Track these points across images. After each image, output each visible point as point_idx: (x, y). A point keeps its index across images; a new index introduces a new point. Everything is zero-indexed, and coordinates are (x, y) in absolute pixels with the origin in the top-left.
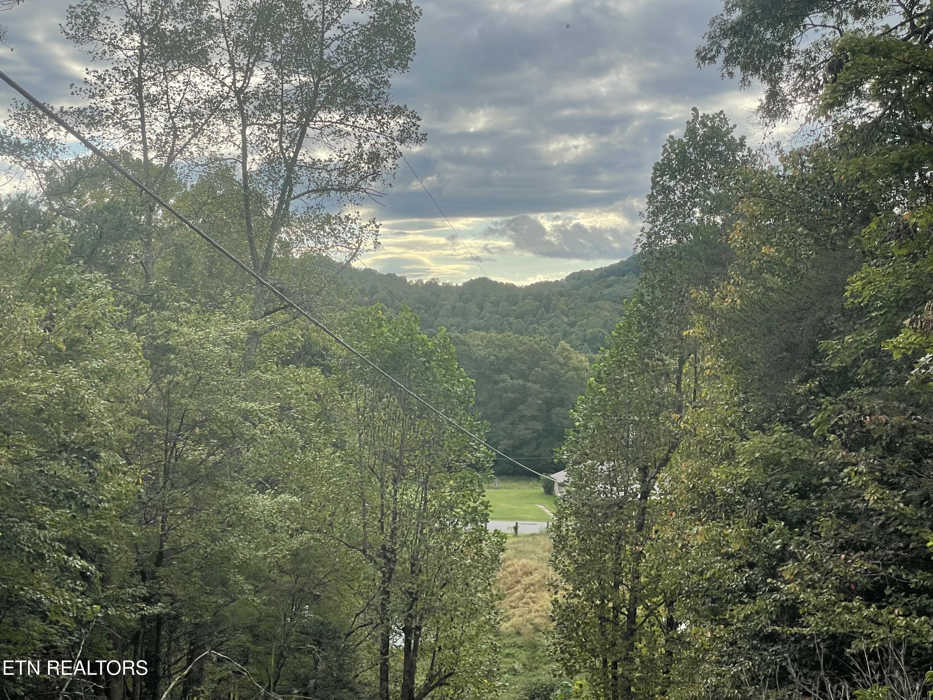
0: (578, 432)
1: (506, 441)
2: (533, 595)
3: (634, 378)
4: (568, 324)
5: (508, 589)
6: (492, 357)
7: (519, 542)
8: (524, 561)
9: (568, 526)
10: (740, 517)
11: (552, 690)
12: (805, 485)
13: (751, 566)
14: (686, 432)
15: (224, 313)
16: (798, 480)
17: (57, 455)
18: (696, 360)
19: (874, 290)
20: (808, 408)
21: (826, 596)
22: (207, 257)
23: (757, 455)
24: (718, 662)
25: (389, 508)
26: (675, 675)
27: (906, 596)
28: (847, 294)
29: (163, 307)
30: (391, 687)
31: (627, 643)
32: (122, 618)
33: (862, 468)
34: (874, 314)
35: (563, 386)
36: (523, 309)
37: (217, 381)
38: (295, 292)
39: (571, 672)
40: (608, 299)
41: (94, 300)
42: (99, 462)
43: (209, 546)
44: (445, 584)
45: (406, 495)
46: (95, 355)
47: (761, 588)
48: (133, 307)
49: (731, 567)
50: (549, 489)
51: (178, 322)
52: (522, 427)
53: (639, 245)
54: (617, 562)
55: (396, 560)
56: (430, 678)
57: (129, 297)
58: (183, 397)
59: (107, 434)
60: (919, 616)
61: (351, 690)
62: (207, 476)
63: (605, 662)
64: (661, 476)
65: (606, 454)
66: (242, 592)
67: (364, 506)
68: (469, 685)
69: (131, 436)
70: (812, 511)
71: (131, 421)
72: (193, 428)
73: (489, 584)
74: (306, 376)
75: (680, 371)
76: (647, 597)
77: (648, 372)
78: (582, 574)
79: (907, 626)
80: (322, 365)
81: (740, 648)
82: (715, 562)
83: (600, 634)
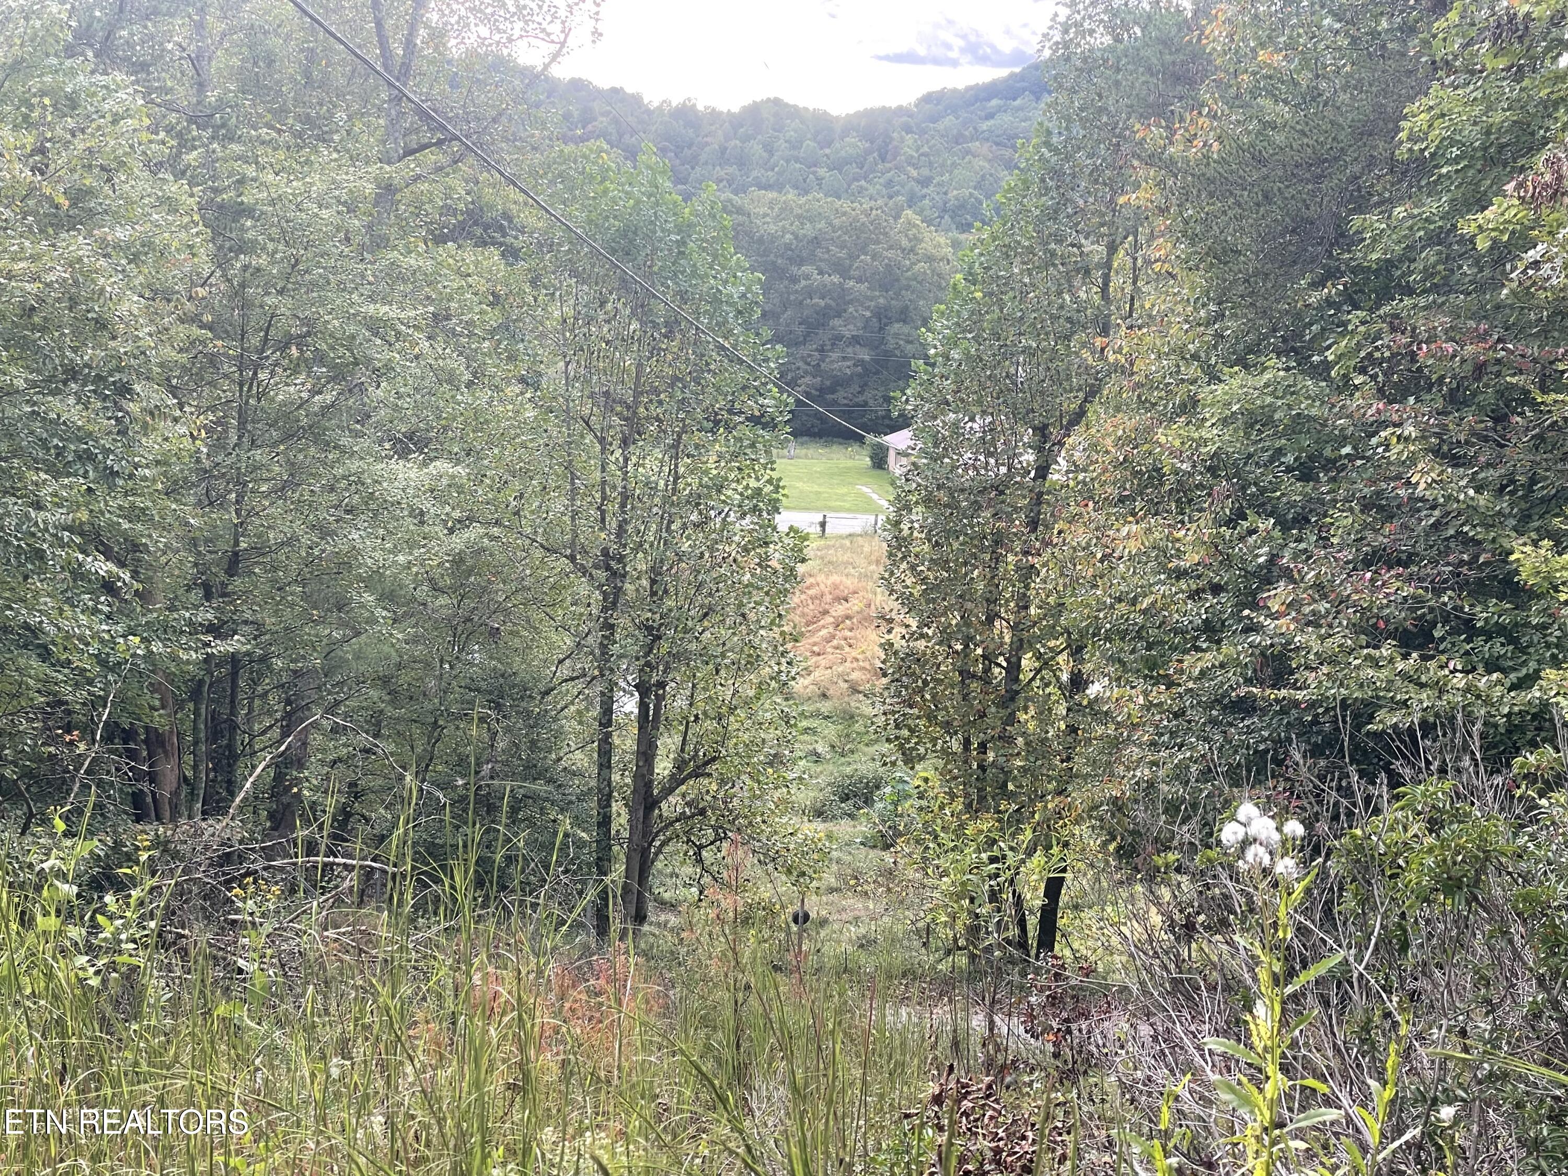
0: (933, 365)
1: (808, 380)
2: (849, 634)
3: (1030, 275)
4: (918, 182)
5: (808, 624)
6: (788, 236)
7: (828, 547)
8: (835, 578)
9: (912, 522)
10: (1201, 510)
11: (878, 787)
12: (1311, 458)
13: (1216, 589)
14: (1116, 368)
15: (336, 150)
16: (1301, 450)
17: (61, 386)
18: (1136, 246)
19: (1448, 128)
20: (1323, 329)
21: (1338, 639)
22: (302, 51)
23: (1235, 408)
24: (1153, 744)
25: (614, 487)
26: (1079, 764)
27: (1468, 640)
28: (1403, 135)
29: (231, 138)
30: (616, 777)
31: (1004, 713)
32: (174, 658)
33: (1409, 430)
34: (1444, 170)
35: (908, 288)
36: (843, 153)
37: (325, 268)
38: (457, 116)
39: (910, 759)
40: (987, 140)
41: (114, 122)
42: (132, 400)
43: (318, 544)
44: (706, 615)
45: (643, 466)
46: (118, 218)
47: (1231, 626)
48: (180, 135)
49: (1182, 591)
50: (879, 460)
51: (257, 163)
52: (834, 355)
53: (1048, 45)
54: (992, 582)
55: (626, 573)
56: (680, 765)
57: (173, 118)
58: (268, 294)
59: (143, 353)
60: (1489, 672)
61: (550, 781)
62: (311, 427)
63: (967, 743)
64: (1071, 440)
65: (979, 402)
66: (372, 621)
67: (573, 484)
68: (743, 777)
69: (183, 358)
70: (1322, 502)
71: (181, 331)
72: (287, 346)
73: (780, 615)
74: (477, 263)
75: (1108, 265)
76: (1039, 639)
77: (1054, 265)
78: (934, 601)
79: (1468, 690)
80: (501, 244)
81: (1189, 722)
82: (1156, 583)
83: (960, 698)
